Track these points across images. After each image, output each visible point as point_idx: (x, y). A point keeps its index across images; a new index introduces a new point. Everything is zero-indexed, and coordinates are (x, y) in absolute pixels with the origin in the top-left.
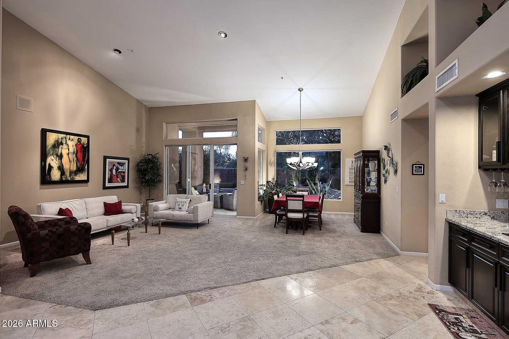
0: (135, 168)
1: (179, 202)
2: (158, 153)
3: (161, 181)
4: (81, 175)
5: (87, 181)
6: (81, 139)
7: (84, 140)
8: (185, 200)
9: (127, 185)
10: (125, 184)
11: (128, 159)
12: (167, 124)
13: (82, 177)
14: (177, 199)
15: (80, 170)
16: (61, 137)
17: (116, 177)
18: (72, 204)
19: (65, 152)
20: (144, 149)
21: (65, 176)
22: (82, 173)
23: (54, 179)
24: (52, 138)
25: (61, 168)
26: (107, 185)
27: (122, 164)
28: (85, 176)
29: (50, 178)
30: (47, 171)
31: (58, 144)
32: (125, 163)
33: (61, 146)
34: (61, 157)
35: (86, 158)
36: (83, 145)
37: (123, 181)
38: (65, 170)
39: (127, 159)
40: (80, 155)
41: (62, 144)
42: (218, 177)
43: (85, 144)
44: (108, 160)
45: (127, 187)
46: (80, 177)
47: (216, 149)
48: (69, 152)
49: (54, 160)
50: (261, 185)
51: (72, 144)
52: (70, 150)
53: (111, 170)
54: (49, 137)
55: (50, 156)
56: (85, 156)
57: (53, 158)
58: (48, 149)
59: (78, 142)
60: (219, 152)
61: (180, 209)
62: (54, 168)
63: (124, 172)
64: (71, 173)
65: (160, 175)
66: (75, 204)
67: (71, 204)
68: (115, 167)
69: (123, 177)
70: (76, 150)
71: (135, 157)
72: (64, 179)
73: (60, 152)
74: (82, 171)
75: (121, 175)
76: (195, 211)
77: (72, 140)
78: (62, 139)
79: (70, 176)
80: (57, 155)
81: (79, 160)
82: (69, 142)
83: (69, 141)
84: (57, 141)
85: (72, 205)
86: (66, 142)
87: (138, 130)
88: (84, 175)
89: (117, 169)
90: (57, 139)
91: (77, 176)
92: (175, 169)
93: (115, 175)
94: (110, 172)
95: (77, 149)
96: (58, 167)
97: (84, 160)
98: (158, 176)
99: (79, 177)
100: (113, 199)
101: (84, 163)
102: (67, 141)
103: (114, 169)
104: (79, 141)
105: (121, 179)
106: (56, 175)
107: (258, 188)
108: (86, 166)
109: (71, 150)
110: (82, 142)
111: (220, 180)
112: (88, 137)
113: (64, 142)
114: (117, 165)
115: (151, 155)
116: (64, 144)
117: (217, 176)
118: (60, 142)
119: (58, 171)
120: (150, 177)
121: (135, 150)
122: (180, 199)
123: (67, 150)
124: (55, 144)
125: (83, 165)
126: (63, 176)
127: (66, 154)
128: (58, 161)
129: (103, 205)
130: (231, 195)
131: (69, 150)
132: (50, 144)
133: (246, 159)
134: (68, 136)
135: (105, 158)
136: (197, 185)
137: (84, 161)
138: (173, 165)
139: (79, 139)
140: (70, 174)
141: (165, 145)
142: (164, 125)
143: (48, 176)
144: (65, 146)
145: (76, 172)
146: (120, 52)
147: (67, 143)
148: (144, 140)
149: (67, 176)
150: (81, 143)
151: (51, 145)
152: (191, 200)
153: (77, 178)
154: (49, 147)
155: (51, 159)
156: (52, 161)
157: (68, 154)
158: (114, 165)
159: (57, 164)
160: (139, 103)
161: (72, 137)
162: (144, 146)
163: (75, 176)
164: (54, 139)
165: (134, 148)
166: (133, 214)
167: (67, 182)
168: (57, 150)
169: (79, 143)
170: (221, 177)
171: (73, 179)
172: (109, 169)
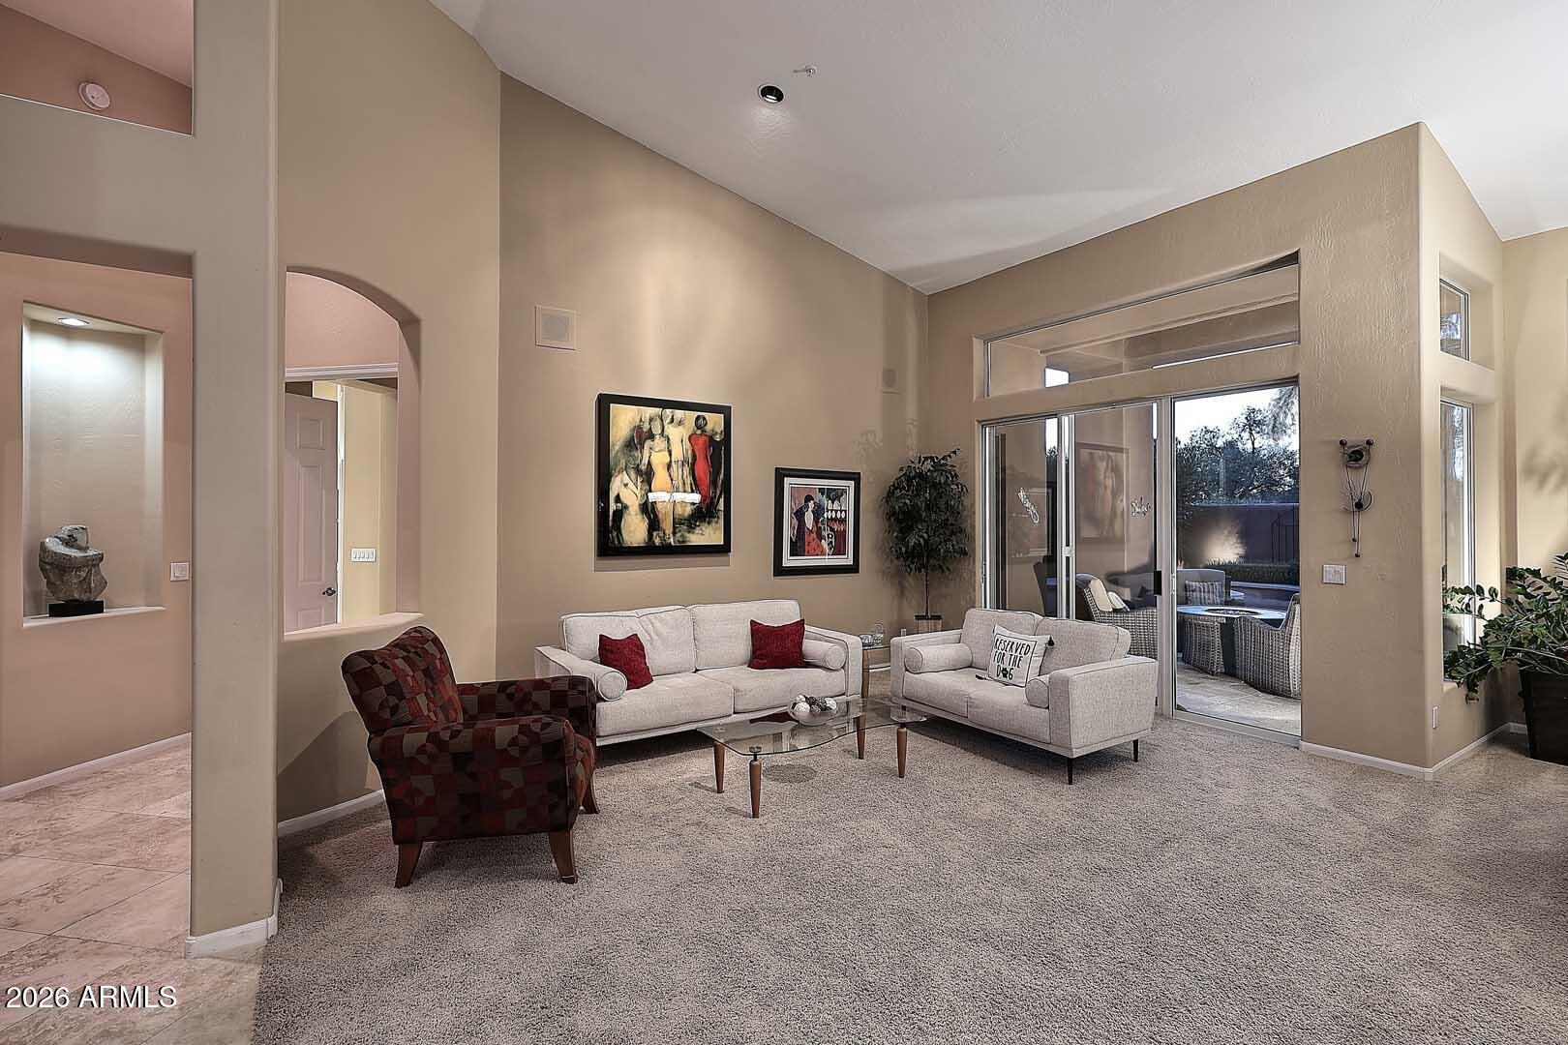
0: (880, 507)
1: (1002, 645)
2: (955, 452)
3: (966, 553)
4: (708, 531)
5: (724, 549)
6: (704, 418)
7: (715, 422)
8: (1029, 639)
9: (852, 563)
10: (847, 560)
11: (855, 477)
12: (986, 342)
13: (708, 535)
14: (998, 629)
15: (702, 514)
16: (648, 416)
17: (814, 535)
18: (654, 621)
19: (659, 459)
20: (912, 441)
21: (661, 534)
22: (709, 523)
23: (631, 540)
24: (624, 420)
25: (648, 509)
26: (789, 561)
27: (835, 495)
28: (717, 532)
29: (618, 539)
30: (611, 518)
31: (639, 438)
32: (844, 492)
33: (648, 444)
34: (647, 476)
35: (722, 476)
36: (711, 438)
37: (839, 550)
38: (660, 516)
39: (852, 476)
40: (702, 468)
41: (652, 437)
42: (1233, 540)
43: (716, 433)
44: (787, 481)
45: (853, 569)
46: (702, 534)
47: (1236, 436)
48: (671, 461)
49: (631, 485)
50: (1467, 591)
51: (678, 434)
52: (673, 453)
53: (799, 514)
54: (615, 417)
55: (619, 472)
56: (719, 473)
57: (626, 479)
58: (612, 454)
59: (698, 429)
60: (1249, 446)
61: (1005, 676)
62: (630, 509)
63: (843, 521)
64: (677, 523)
65: (961, 531)
66: (661, 621)
67: (650, 620)
68: (811, 504)
69: (840, 537)
70: (690, 452)
71: (879, 470)
72: (657, 541)
73: (645, 461)
74: (710, 517)
75: (832, 530)
76: (1054, 698)
77: (680, 423)
78: (651, 420)
79: (674, 533)
80: (638, 471)
81: (698, 482)
82: (670, 430)
83: (670, 426)
84: (638, 429)
85: (652, 623)
86: (663, 431)
87: (890, 378)
88: (716, 529)
89: (818, 512)
90: (637, 424)
91: (693, 533)
92: (1032, 510)
93: (811, 531)
94: (795, 522)
95: (693, 451)
96: (640, 505)
97: (714, 483)
98: (953, 533)
99: (699, 536)
100: (780, 612)
101: (715, 492)
102: (666, 427)
103: (810, 509)
104: (700, 424)
105: (831, 542)
106: (635, 530)
107: (1446, 607)
108: (722, 500)
109: (678, 453)
110: (708, 428)
111: (1241, 551)
112: (725, 411)
113: (657, 431)
114: (818, 497)
115: (932, 458)
116: (658, 437)
117: (1226, 532)
118: (645, 430)
119: (640, 517)
120: (922, 537)
121: (881, 444)
122: (1007, 633)
123: (667, 453)
124: (632, 438)
125: (712, 499)
126: (655, 534)
127: (663, 468)
128: (641, 489)
129: (746, 630)
130: (1275, 623)
131: (670, 455)
132: (618, 438)
133: (1359, 452)
134: (668, 411)
135: (781, 474)
136: (1126, 569)
137: (716, 488)
138: (1021, 494)
139: (698, 418)
140: (674, 528)
141: (979, 422)
142: (977, 346)
143: (615, 534)
144: (659, 443)
145: (693, 522)
146: (779, 96)
147: (665, 433)
148: (911, 411)
149: (667, 532)
150: (704, 431)
151: (621, 441)
152: (1051, 643)
153: (696, 539)
154: (617, 448)
155: (622, 481)
156: (625, 488)
157: (669, 466)
158: (809, 498)
159: (639, 496)
160: (894, 284)
161: (679, 414)
162: (914, 430)
163: (689, 532)
164: (630, 423)
165: (877, 440)
166: (833, 673)
167: (666, 550)
168: (637, 454)
169: (699, 432)
170: (1245, 537)
171: (683, 542)
172: (792, 509)
